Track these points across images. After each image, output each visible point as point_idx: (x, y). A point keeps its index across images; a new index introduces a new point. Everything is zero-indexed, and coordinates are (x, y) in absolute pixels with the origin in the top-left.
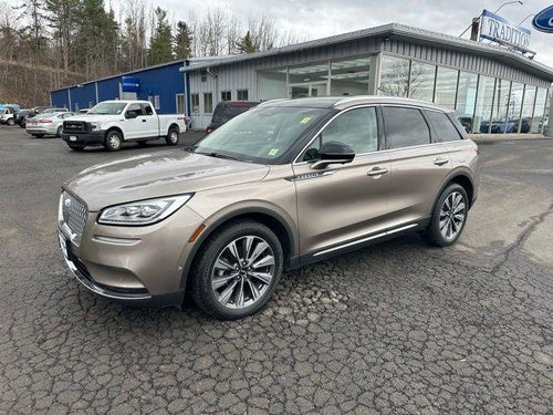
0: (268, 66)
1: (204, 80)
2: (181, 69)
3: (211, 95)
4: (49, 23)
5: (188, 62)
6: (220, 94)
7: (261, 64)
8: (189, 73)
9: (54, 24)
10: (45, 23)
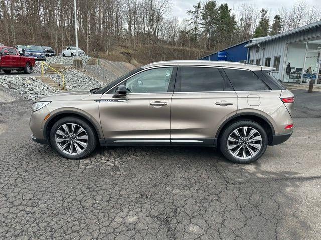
0: (295, 40)
1: (257, 52)
2: (246, 46)
3: (260, 60)
4: (201, 26)
5: (251, 42)
6: (265, 60)
7: (291, 39)
8: (250, 48)
9: (204, 27)
10: (199, 27)
